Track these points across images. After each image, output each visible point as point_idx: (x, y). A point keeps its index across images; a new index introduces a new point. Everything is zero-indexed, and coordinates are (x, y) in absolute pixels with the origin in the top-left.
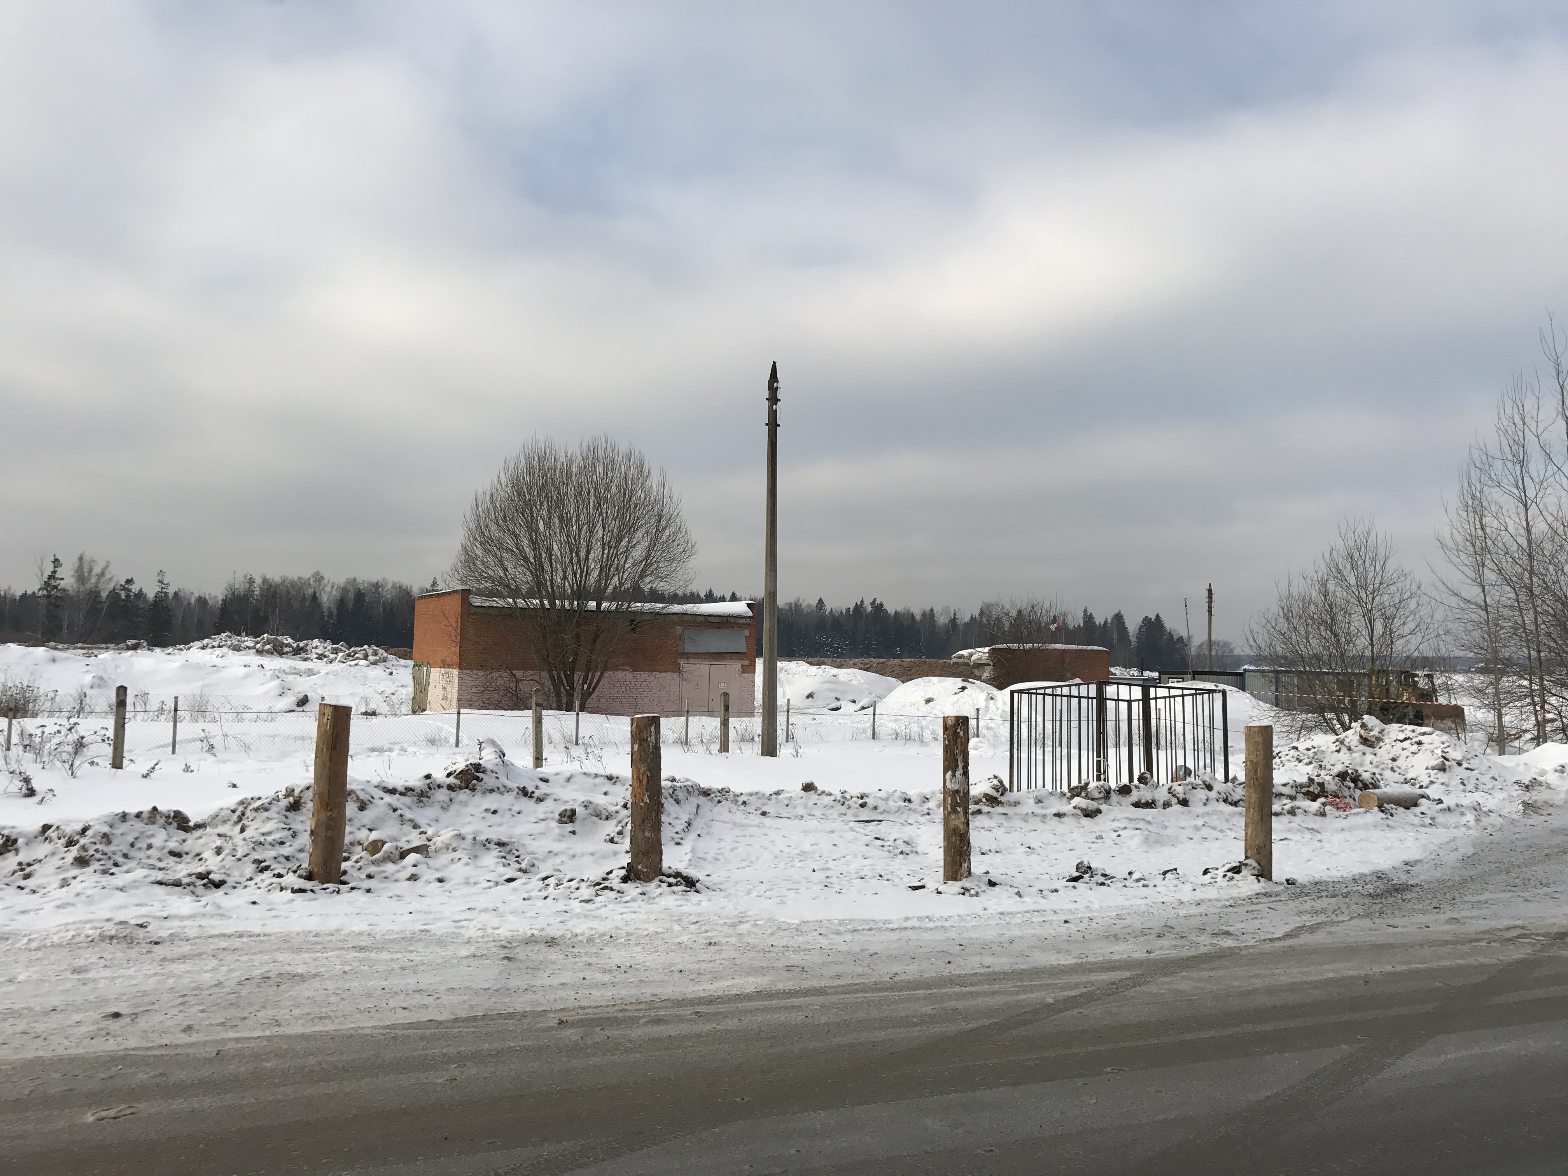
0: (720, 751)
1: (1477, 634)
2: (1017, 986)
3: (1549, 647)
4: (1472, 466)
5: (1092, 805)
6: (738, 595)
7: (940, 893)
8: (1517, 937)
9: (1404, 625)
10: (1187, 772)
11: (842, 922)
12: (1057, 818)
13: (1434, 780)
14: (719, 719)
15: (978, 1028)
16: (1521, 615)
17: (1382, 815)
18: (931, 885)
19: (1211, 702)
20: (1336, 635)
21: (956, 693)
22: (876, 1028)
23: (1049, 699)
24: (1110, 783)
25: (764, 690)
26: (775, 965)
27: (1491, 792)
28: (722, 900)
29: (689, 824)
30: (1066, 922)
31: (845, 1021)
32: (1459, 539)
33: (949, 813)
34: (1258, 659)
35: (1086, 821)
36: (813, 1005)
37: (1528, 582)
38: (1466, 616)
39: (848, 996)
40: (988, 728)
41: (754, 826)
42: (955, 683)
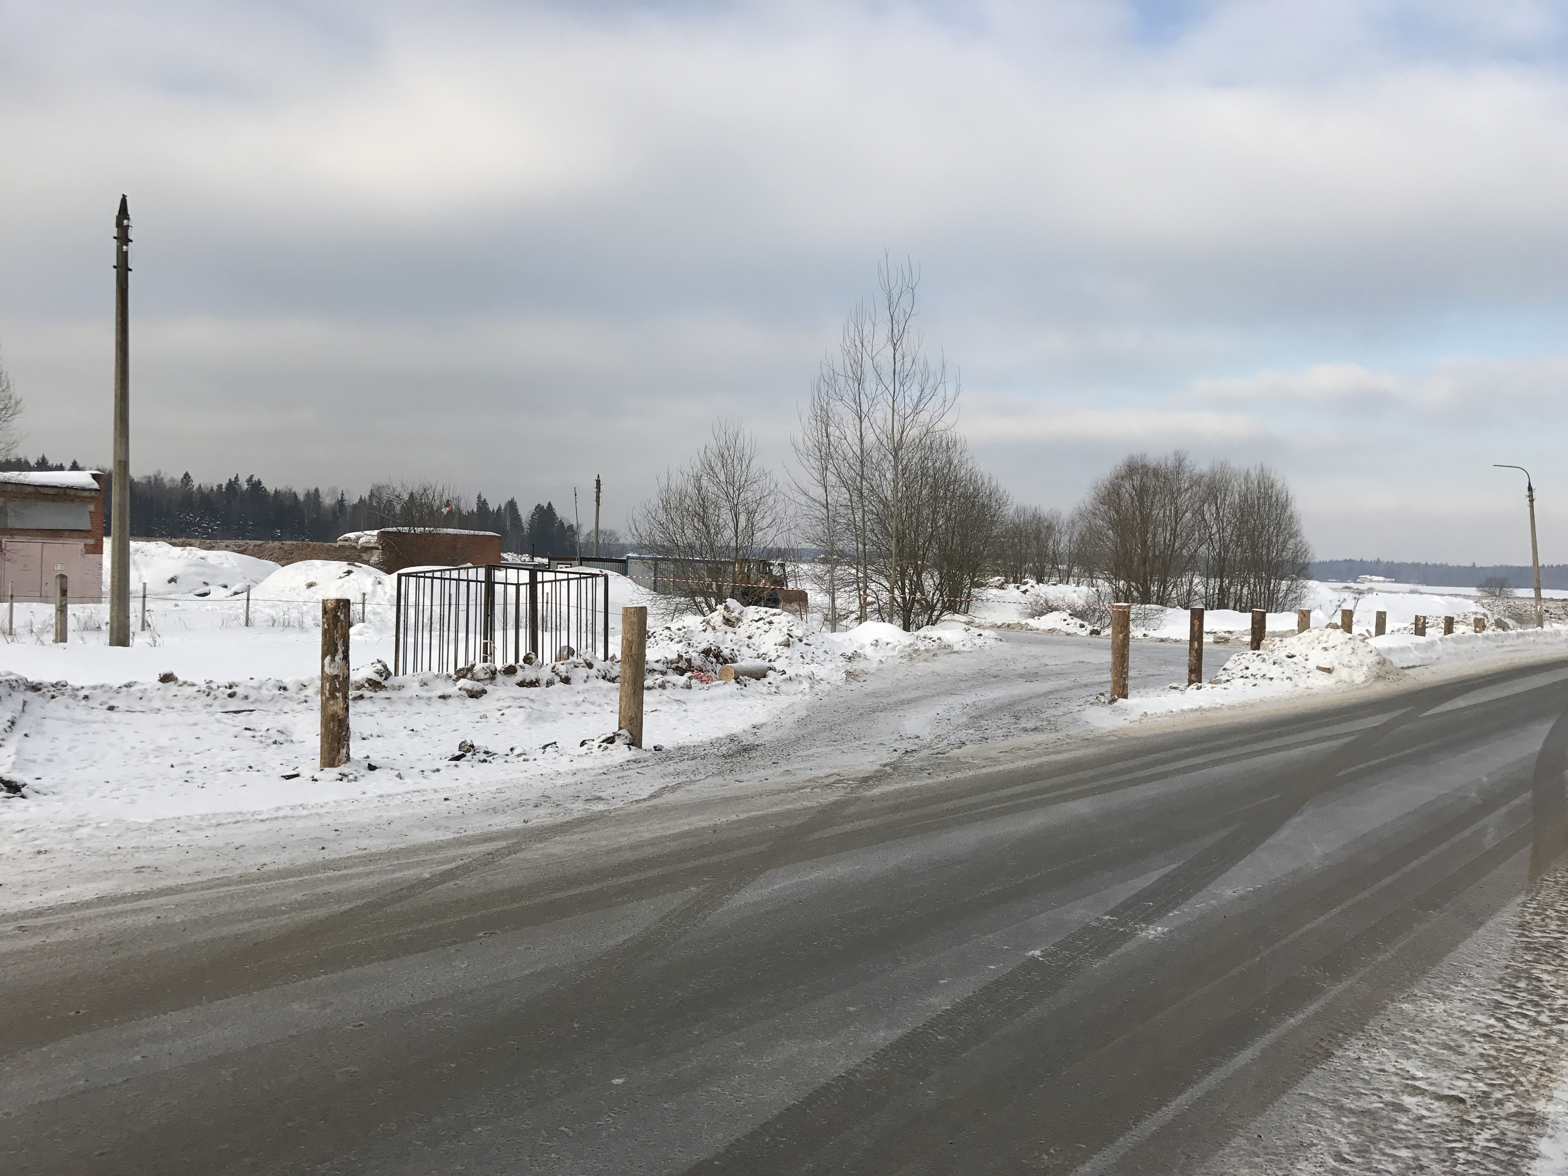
0: (56, 641)
1: (819, 529)
2: (394, 865)
3: (872, 541)
4: (822, 380)
5: (477, 686)
6: (81, 465)
7: (316, 780)
8: (834, 783)
9: (763, 520)
10: (571, 652)
11: (203, 817)
12: (442, 700)
13: (780, 655)
14: (54, 606)
15: (351, 909)
16: (853, 513)
17: (738, 686)
18: (306, 772)
19: (594, 587)
20: (707, 527)
21: (341, 578)
22: (241, 921)
23: (437, 582)
24: (496, 665)
25: (113, 573)
26: (121, 868)
27: (823, 663)
28: (56, 804)
29: (13, 723)
30: (446, 799)
31: (204, 917)
32: (810, 444)
33: (327, 699)
34: (639, 548)
35: (471, 702)
36: (167, 905)
37: (859, 485)
38: (812, 513)
39: (209, 891)
40: (375, 614)
41: (99, 722)
42: (339, 567)
